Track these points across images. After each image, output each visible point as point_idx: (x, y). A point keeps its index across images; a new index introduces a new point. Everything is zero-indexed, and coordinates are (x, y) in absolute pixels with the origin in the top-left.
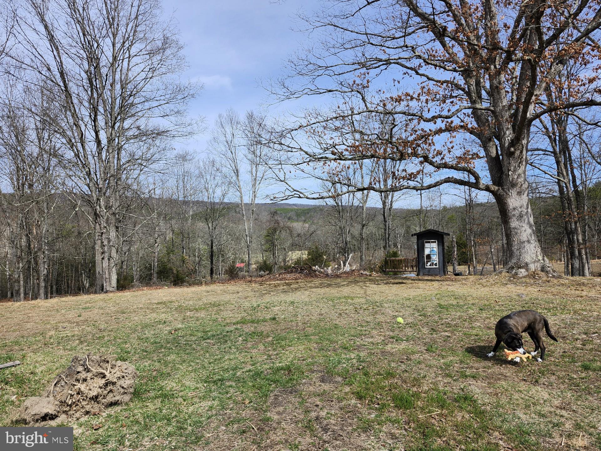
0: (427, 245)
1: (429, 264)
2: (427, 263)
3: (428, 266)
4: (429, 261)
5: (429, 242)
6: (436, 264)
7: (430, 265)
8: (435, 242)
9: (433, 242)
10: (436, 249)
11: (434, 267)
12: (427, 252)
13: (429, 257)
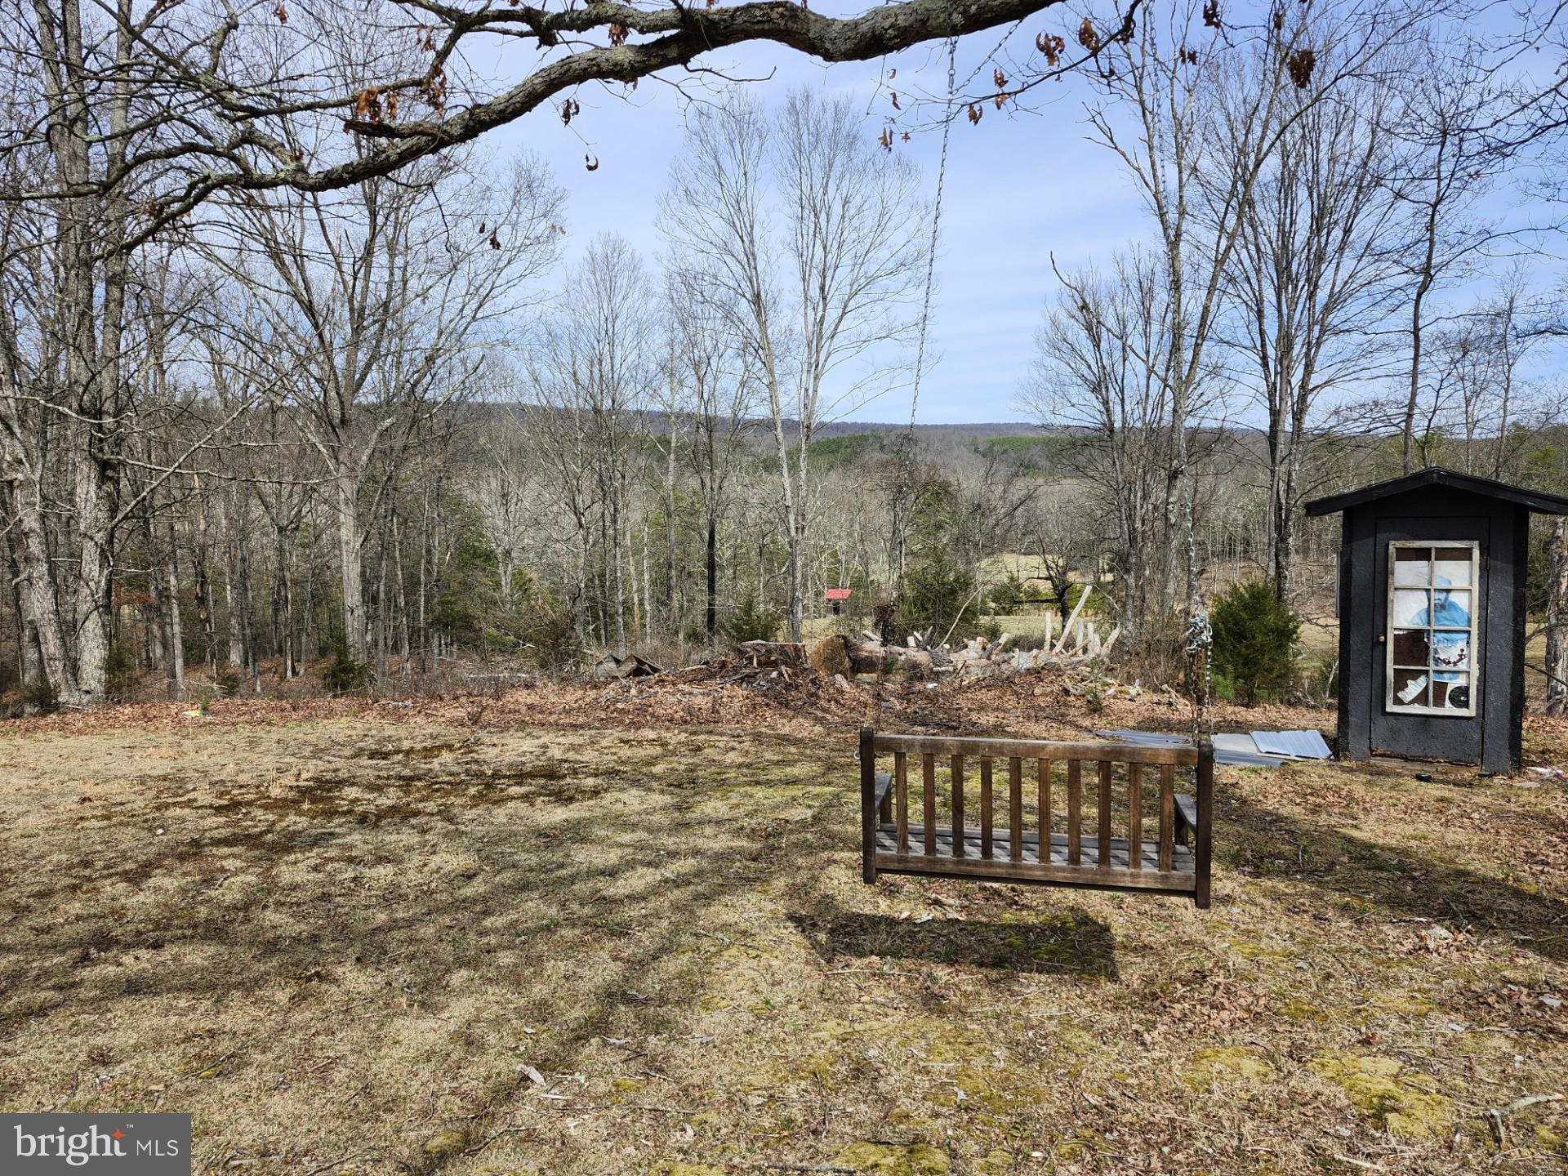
0: (1405, 572)
1: (1414, 688)
2: (1400, 685)
3: (1409, 698)
4: (1415, 675)
5: (1423, 555)
6: (1465, 691)
7: (1422, 699)
8: (1466, 555)
9: (1445, 555)
10: (1466, 602)
11: (1449, 709)
12: (1406, 613)
13: (1415, 645)
